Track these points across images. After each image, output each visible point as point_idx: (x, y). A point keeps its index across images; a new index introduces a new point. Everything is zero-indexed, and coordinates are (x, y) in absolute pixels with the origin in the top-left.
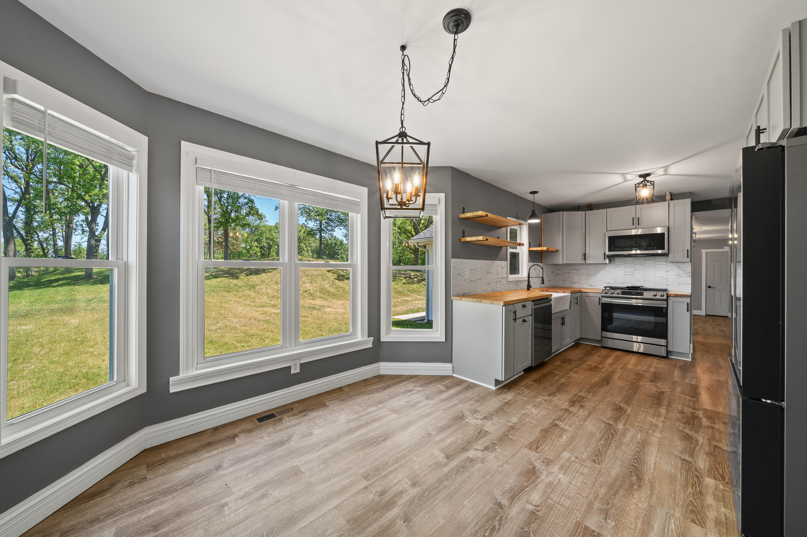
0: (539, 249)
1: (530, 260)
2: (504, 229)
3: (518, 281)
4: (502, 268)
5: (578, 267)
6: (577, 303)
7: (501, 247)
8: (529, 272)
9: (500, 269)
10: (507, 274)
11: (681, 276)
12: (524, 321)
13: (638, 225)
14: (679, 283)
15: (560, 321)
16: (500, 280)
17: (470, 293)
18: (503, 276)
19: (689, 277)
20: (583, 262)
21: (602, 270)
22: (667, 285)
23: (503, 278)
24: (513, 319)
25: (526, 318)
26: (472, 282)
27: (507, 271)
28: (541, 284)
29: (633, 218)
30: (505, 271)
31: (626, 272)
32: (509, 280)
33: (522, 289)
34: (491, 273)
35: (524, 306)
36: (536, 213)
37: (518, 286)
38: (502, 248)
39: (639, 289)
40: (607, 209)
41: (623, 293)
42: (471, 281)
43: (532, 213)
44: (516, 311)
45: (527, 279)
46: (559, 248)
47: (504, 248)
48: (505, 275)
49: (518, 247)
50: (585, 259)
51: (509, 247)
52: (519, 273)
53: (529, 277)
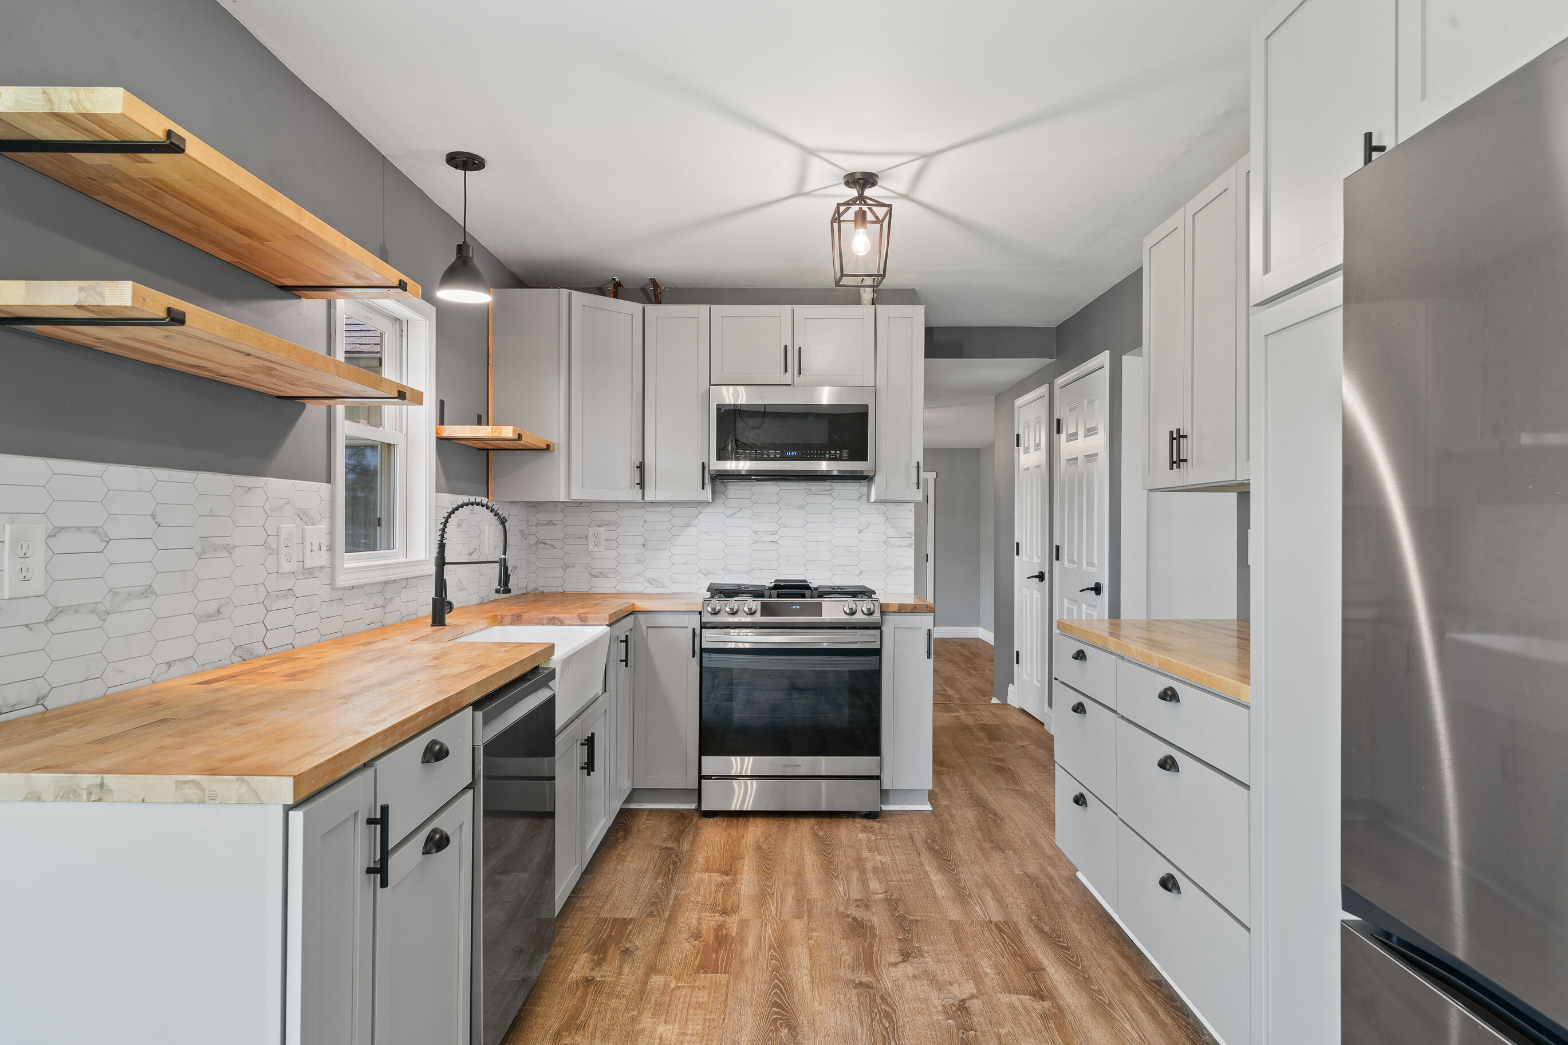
0: (483, 432)
1: (443, 480)
2: (313, 307)
3: (386, 583)
4: (304, 517)
5: (611, 517)
6: (626, 661)
7: (297, 402)
8: (442, 536)
9: (288, 527)
10: (331, 548)
11: (892, 546)
12: (437, 842)
13: (800, 373)
14: (888, 567)
15: (579, 755)
16: (287, 583)
17: (51, 703)
18: (309, 564)
19: (909, 546)
20: (635, 495)
21: (688, 525)
22: (861, 572)
23: (310, 573)
24: (369, 871)
25: (442, 823)
26: (62, 623)
27: (332, 533)
28: (497, 591)
29: (786, 346)
30: (317, 534)
31: (756, 533)
32: (343, 580)
33: (408, 622)
34: (229, 549)
35: (435, 754)
36: (475, 260)
37: (390, 608)
38: (304, 406)
39: (807, 592)
40: (712, 306)
41: (766, 610)
42: (57, 612)
43: (458, 258)
44: (385, 809)
45: (432, 569)
46: (555, 435)
47: (314, 411)
48: (320, 559)
49: (390, 410)
50: (642, 484)
51: (340, 409)
52: (390, 546)
53: (441, 562)
